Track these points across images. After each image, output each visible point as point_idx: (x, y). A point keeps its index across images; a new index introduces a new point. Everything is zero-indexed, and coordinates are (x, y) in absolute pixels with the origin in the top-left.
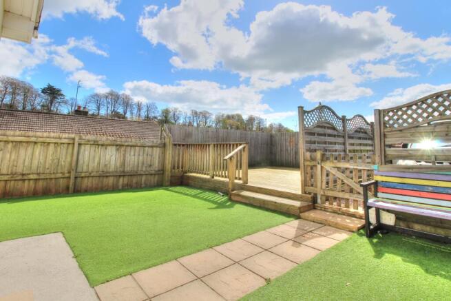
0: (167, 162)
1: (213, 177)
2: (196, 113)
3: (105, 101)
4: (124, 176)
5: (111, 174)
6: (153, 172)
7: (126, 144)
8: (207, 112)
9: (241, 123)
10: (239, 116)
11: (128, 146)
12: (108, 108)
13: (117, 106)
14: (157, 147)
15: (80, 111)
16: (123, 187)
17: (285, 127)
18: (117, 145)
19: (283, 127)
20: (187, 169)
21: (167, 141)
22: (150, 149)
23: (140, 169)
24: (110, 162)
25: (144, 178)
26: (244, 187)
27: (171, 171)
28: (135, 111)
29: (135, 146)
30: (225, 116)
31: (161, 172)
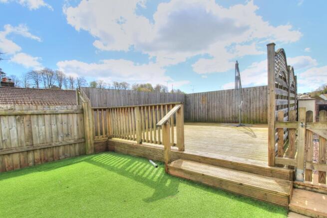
0: (87, 129)
1: (141, 143)
2: (117, 84)
3: (42, 77)
4: (33, 150)
5: (14, 151)
6: (72, 141)
7: (30, 112)
8: (126, 83)
9: (151, 90)
10: (149, 85)
11: (33, 114)
12: (45, 82)
13: (53, 80)
14: (72, 113)
15: (6, 83)
16: (35, 163)
17: (182, 91)
18: (16, 115)
19: (181, 92)
20: (111, 133)
21: (84, 105)
22: (64, 117)
23: (54, 139)
24: (9, 137)
25: (61, 150)
26: (181, 156)
27: (94, 138)
28: (68, 84)
29: (44, 114)
30: (139, 85)
31: (83, 140)
